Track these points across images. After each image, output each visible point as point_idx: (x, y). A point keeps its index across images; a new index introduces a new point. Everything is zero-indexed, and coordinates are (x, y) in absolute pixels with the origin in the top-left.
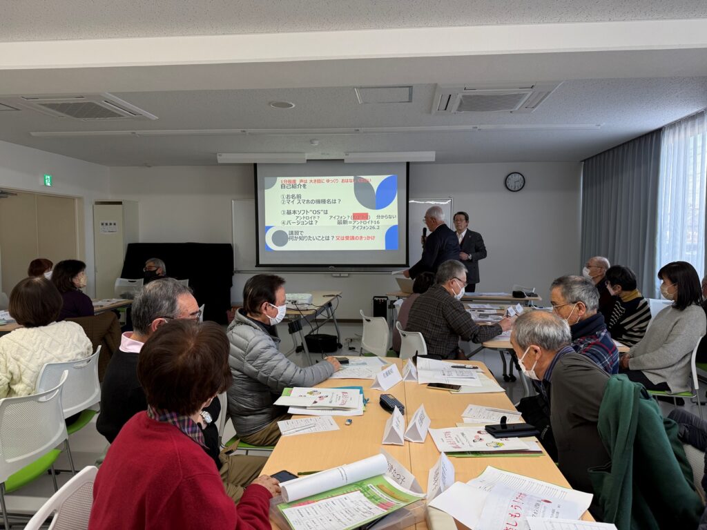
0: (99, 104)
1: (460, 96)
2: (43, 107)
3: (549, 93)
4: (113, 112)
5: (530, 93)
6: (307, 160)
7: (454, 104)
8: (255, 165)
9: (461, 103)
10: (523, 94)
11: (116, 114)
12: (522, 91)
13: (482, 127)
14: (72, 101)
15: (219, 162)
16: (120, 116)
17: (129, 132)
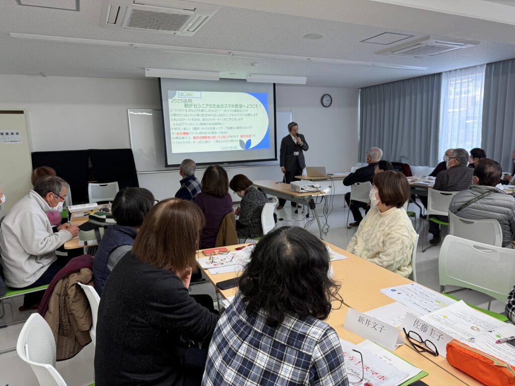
6: (220, 78)
8: (159, 79)
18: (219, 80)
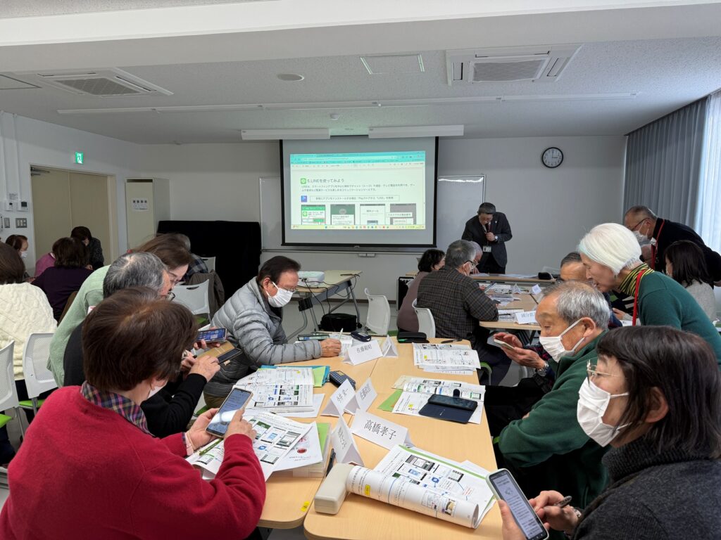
0: (112, 80)
1: (472, 64)
2: (60, 84)
3: (568, 59)
4: (127, 88)
5: (547, 60)
6: (331, 136)
7: (469, 73)
8: (281, 142)
9: (476, 72)
10: (540, 61)
11: (132, 90)
12: (538, 58)
13: (506, 98)
14: (86, 77)
15: (244, 138)
16: (136, 92)
17: (149, 109)
18: (329, 138)
